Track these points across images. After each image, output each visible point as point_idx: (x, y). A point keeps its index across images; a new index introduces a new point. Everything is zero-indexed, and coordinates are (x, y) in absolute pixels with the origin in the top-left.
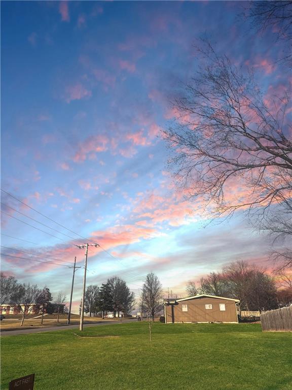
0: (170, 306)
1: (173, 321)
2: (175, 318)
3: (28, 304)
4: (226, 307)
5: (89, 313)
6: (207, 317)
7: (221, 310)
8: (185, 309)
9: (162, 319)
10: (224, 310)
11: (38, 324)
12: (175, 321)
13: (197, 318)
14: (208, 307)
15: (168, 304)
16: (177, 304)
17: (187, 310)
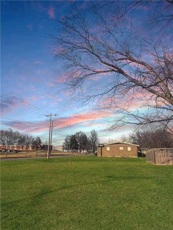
0: (100, 148)
1: (102, 156)
2: (102, 154)
3: (28, 145)
4: (131, 149)
5: (67, 150)
6: (120, 154)
7: (128, 150)
8: (108, 149)
9: (96, 155)
10: (130, 150)
11: (35, 155)
12: (102, 155)
13: (115, 154)
14: (121, 148)
15: (99, 147)
16: (104, 146)
17: (109, 150)
